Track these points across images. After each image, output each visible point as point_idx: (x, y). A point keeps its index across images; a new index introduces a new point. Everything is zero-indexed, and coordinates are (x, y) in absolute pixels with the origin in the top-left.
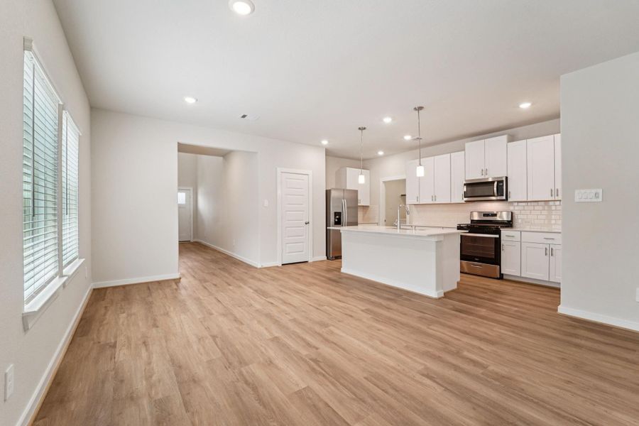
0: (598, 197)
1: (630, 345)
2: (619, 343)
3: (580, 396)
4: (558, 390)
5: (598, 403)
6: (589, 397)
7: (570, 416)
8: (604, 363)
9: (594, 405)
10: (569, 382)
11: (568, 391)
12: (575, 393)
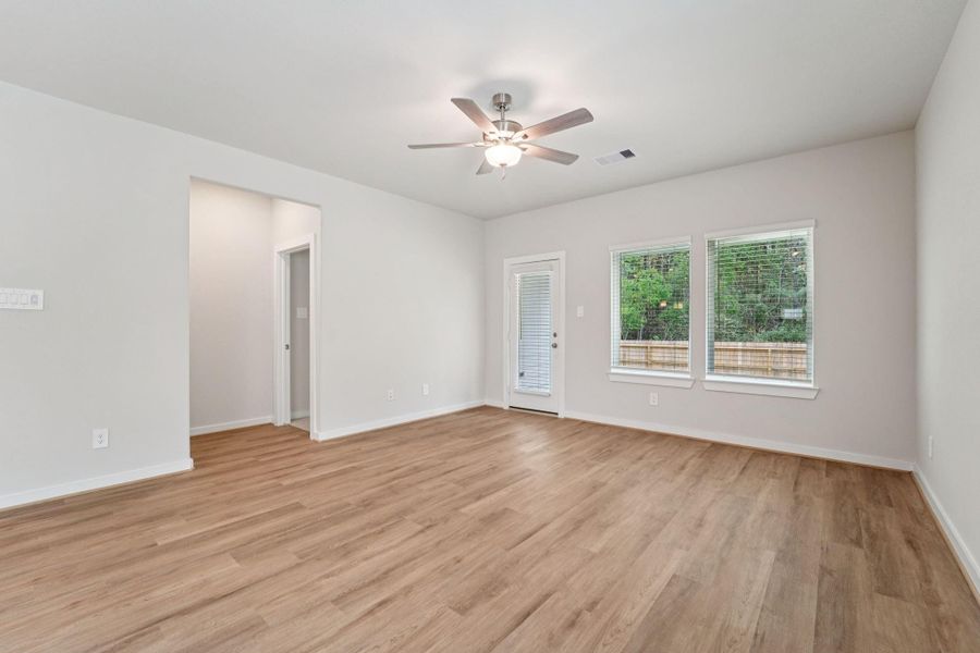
0: (36, 303)
1: (102, 509)
2: (87, 514)
3: (105, 608)
4: (72, 626)
5: (129, 599)
6: (115, 601)
7: (118, 642)
8: (93, 549)
9: (129, 605)
10: (75, 604)
11: (84, 616)
12: (97, 611)
